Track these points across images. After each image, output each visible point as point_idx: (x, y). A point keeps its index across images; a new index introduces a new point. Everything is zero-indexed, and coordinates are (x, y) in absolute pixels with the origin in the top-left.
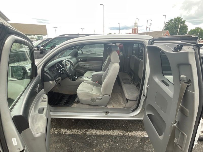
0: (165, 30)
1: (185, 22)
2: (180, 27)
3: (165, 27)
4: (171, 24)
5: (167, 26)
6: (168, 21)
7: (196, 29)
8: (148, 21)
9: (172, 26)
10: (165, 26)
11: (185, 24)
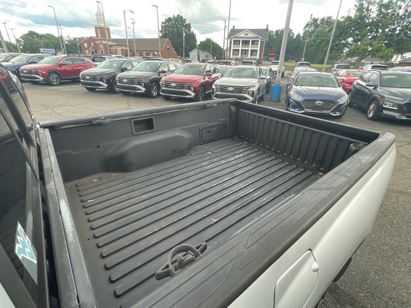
0: (162, 37)
1: (190, 27)
2: (184, 35)
3: (161, 32)
4: (171, 27)
5: (165, 29)
6: (164, 21)
7: (206, 40)
8: (124, 12)
9: (174, 31)
10: (161, 29)
11: (191, 30)
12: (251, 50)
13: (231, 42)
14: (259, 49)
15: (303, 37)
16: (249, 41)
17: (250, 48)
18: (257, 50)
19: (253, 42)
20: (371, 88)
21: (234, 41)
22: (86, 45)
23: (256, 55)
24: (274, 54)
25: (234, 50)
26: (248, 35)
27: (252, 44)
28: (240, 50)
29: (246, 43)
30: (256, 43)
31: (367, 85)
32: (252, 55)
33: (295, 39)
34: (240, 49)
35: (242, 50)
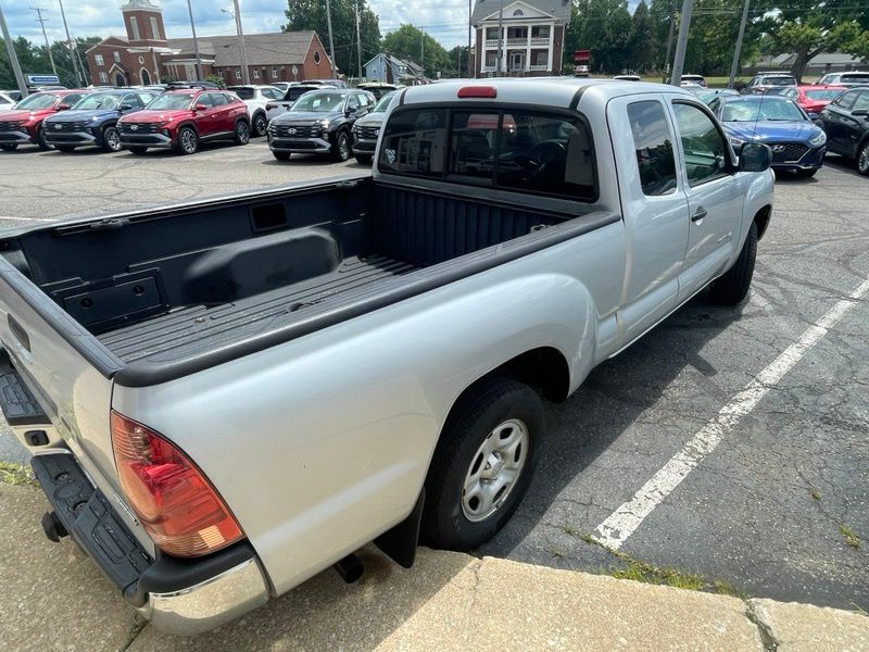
7: (403, 31)
11: (366, 6)
12: (532, 50)
13: (479, 33)
14: (551, 47)
15: (653, 11)
16: (526, 29)
17: (529, 45)
18: (547, 51)
19: (536, 31)
20: (860, 118)
21: (488, 30)
22: (99, 59)
23: (546, 63)
24: (586, 58)
25: (488, 52)
26: (522, 14)
27: (533, 36)
28: (505, 53)
29: (517, 33)
30: (541, 32)
31: (853, 114)
32: (534, 62)
33: (635, 19)
34: (505, 48)
35: (509, 51)
